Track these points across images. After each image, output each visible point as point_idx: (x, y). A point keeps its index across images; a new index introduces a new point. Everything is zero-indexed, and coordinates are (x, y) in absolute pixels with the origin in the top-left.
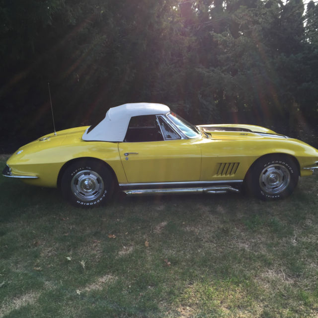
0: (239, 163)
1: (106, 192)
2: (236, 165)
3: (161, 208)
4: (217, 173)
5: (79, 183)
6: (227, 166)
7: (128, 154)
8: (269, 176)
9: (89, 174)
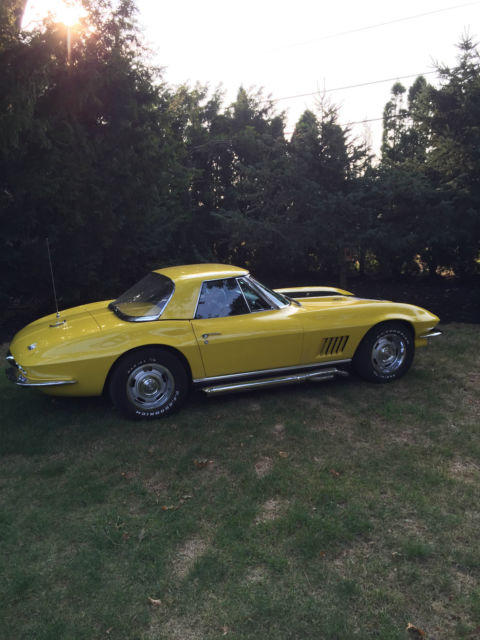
0: (348, 337)
1: (177, 393)
2: (344, 340)
3: (256, 407)
4: (321, 352)
5: (137, 384)
6: (334, 342)
7: (208, 335)
8: (380, 351)
9: (150, 369)
